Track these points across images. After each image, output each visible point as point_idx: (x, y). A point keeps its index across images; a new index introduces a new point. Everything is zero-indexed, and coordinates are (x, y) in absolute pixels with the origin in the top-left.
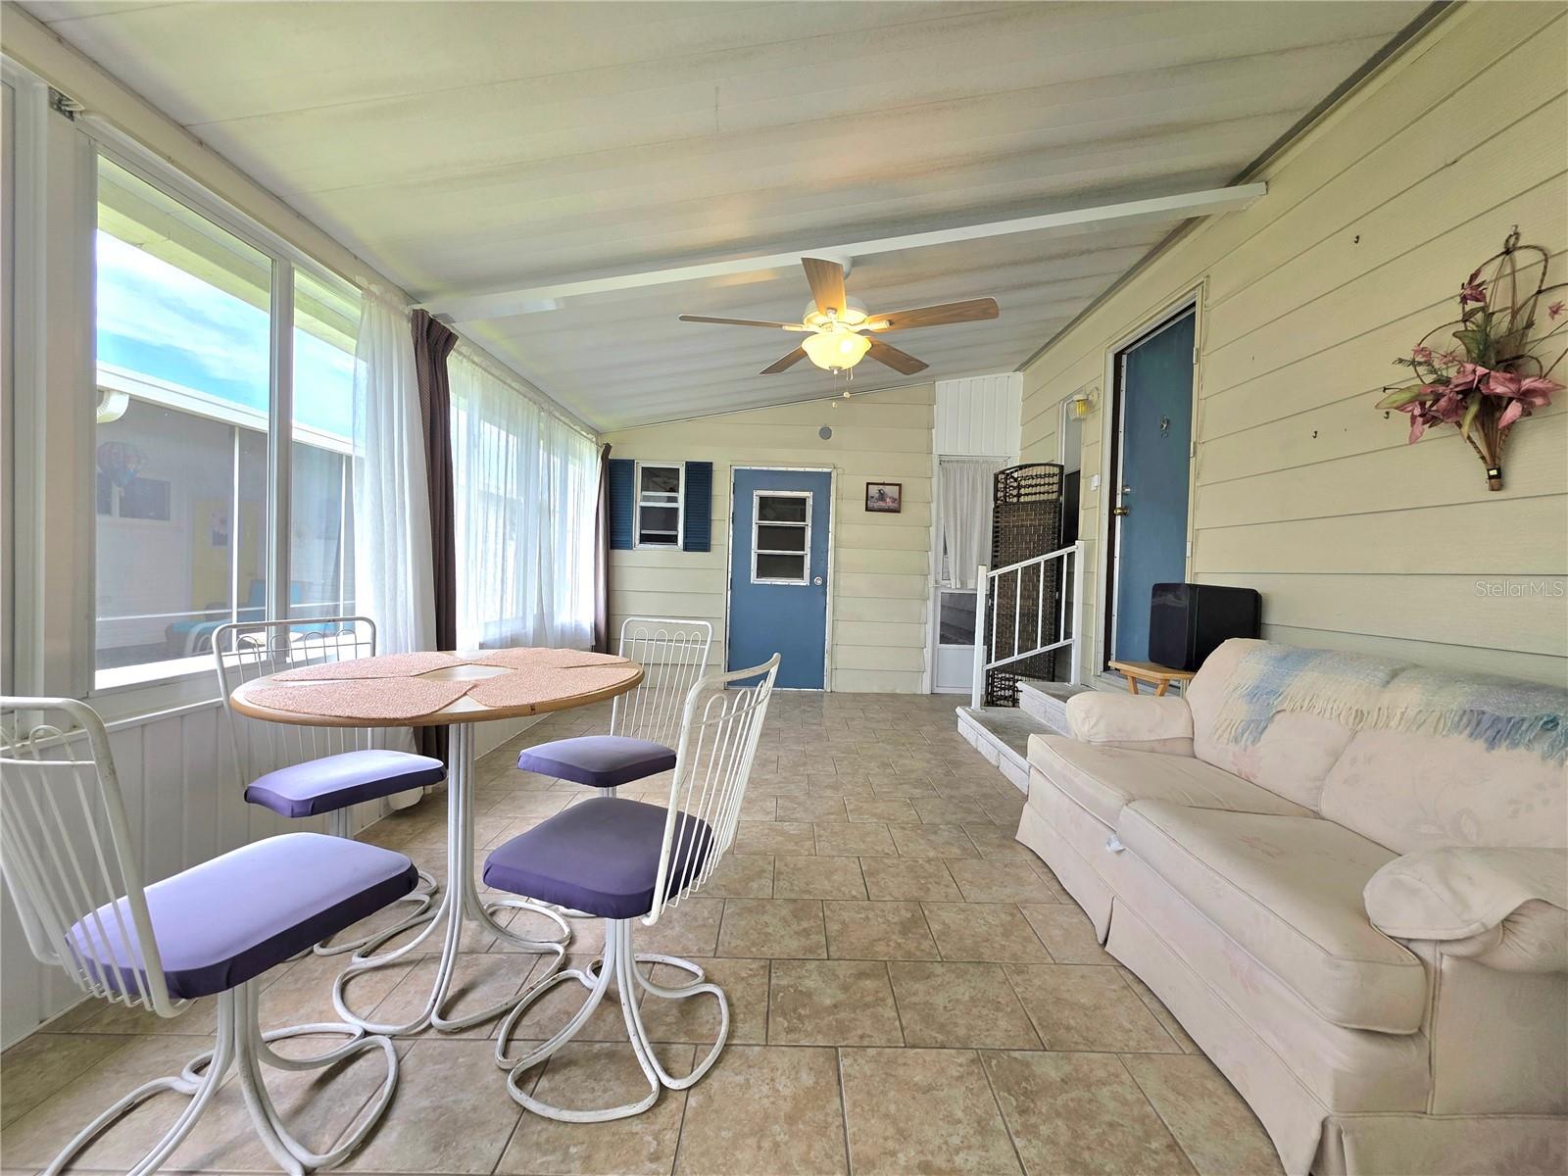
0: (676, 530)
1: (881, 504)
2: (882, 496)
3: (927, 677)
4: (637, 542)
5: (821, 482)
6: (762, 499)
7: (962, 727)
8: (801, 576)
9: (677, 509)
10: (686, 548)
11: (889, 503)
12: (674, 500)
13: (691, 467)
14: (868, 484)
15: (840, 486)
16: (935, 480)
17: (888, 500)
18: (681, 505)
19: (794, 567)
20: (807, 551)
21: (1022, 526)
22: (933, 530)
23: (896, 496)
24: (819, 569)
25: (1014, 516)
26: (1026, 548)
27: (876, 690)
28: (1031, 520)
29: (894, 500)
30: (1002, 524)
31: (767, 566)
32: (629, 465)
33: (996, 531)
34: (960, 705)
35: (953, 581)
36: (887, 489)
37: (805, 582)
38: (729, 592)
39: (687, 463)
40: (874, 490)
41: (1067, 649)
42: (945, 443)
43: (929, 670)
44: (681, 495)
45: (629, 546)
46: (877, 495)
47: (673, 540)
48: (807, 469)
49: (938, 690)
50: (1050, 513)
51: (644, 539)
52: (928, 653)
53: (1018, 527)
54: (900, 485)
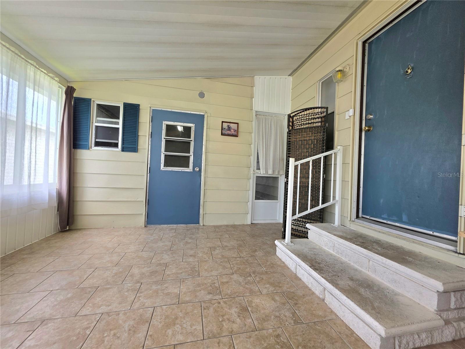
0: (118, 140)
1: (229, 132)
2: (229, 128)
3: (249, 216)
4: (93, 145)
5: (199, 119)
6: (168, 126)
7: (279, 253)
8: (188, 166)
9: (118, 129)
10: (123, 150)
11: (232, 132)
12: (117, 123)
13: (126, 105)
14: (223, 122)
15: (209, 122)
16: (254, 123)
17: (232, 130)
18: (120, 126)
19: (184, 162)
20: (192, 153)
21: (304, 140)
22: (252, 146)
23: (236, 129)
24: (198, 163)
25: (299, 135)
26: (307, 152)
27: (225, 223)
28: (309, 137)
29: (235, 131)
30: (293, 139)
31: (170, 161)
32: (87, 102)
33: (289, 143)
34: (277, 239)
35: (261, 170)
36: (232, 125)
37: (190, 169)
38: (148, 174)
39: (124, 103)
40: (225, 125)
41: (333, 206)
42: (259, 105)
43: (250, 212)
44: (121, 121)
45: (87, 148)
46: (227, 128)
47: (116, 145)
48: (192, 112)
49: (254, 222)
50: (320, 133)
51: (97, 144)
52: (250, 204)
53: (302, 141)
54: (237, 124)
